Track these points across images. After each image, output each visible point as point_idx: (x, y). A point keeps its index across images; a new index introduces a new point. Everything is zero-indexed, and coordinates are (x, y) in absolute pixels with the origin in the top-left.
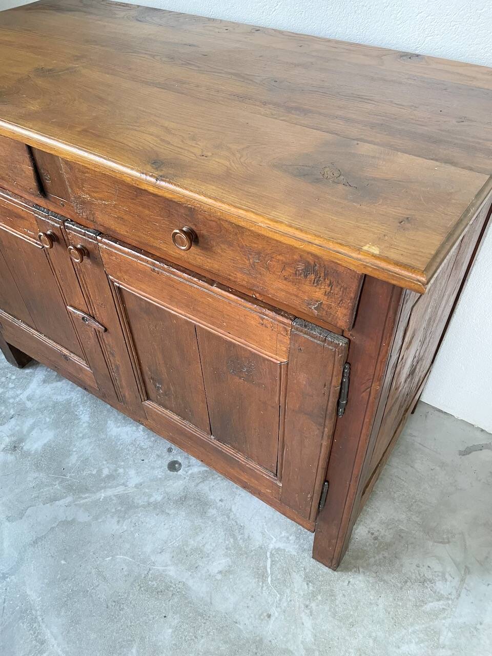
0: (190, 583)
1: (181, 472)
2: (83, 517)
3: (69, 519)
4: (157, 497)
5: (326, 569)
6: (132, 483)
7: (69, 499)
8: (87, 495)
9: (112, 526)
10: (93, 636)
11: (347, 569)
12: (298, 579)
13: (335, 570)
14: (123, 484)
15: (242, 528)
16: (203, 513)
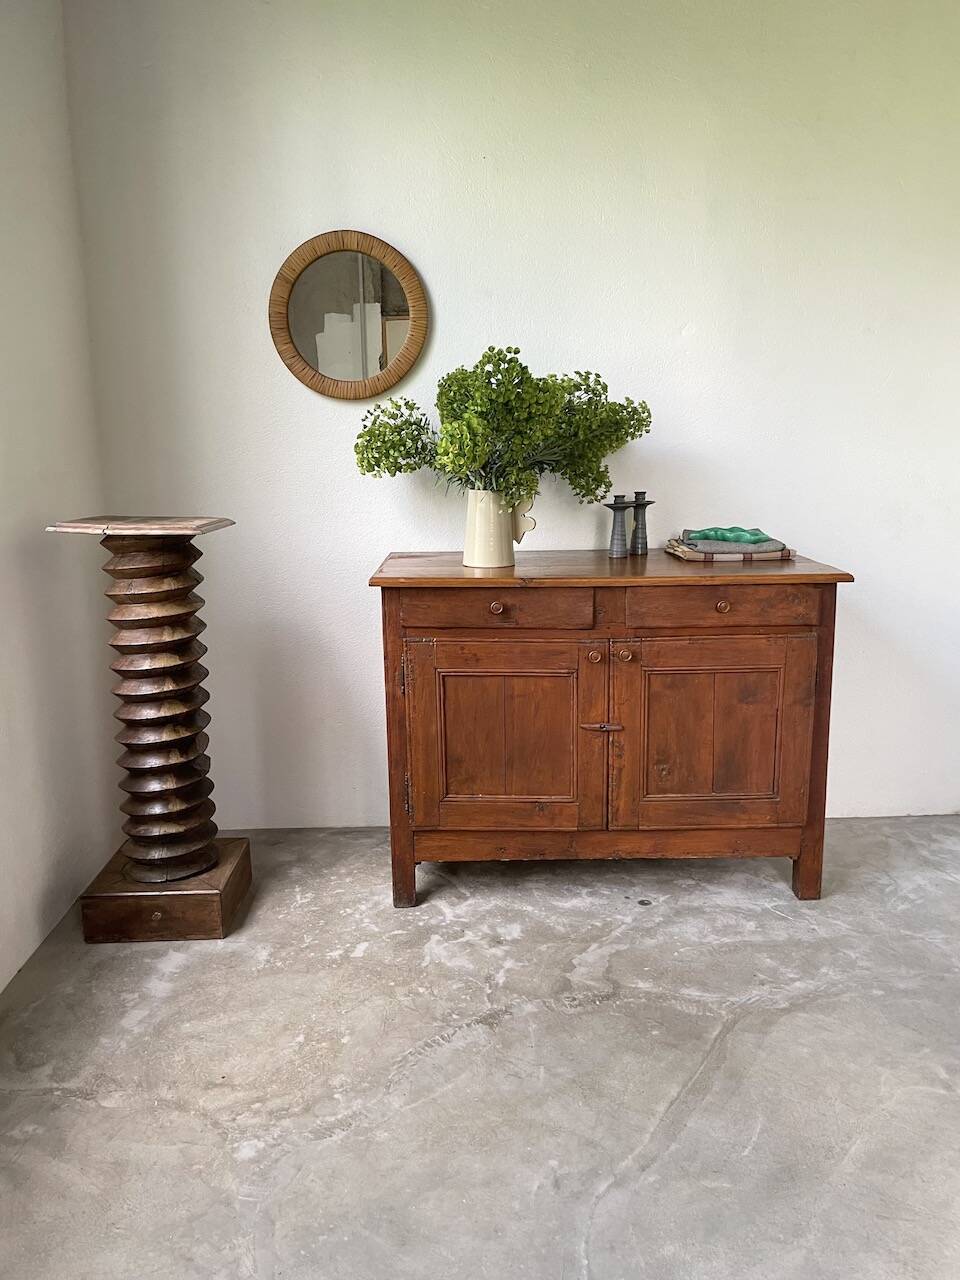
0: (746, 939)
1: (654, 903)
2: (622, 947)
3: (613, 951)
4: (658, 920)
5: (814, 901)
6: (629, 920)
7: (594, 946)
8: (604, 939)
9: (650, 942)
10: (726, 983)
11: (825, 896)
12: (805, 911)
13: (819, 898)
14: (623, 923)
15: (739, 908)
16: (704, 913)
